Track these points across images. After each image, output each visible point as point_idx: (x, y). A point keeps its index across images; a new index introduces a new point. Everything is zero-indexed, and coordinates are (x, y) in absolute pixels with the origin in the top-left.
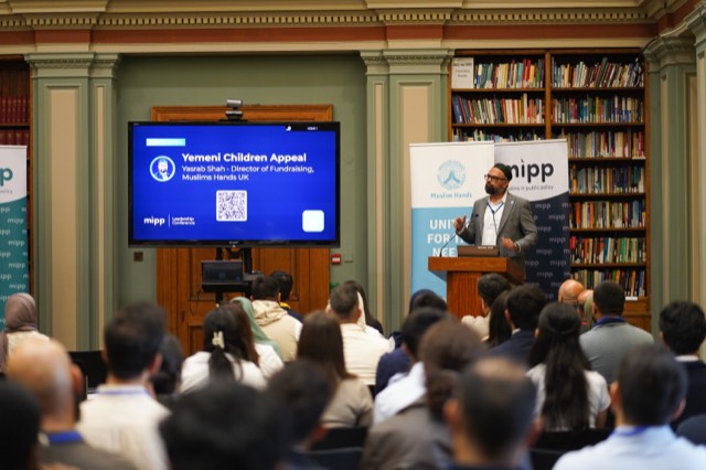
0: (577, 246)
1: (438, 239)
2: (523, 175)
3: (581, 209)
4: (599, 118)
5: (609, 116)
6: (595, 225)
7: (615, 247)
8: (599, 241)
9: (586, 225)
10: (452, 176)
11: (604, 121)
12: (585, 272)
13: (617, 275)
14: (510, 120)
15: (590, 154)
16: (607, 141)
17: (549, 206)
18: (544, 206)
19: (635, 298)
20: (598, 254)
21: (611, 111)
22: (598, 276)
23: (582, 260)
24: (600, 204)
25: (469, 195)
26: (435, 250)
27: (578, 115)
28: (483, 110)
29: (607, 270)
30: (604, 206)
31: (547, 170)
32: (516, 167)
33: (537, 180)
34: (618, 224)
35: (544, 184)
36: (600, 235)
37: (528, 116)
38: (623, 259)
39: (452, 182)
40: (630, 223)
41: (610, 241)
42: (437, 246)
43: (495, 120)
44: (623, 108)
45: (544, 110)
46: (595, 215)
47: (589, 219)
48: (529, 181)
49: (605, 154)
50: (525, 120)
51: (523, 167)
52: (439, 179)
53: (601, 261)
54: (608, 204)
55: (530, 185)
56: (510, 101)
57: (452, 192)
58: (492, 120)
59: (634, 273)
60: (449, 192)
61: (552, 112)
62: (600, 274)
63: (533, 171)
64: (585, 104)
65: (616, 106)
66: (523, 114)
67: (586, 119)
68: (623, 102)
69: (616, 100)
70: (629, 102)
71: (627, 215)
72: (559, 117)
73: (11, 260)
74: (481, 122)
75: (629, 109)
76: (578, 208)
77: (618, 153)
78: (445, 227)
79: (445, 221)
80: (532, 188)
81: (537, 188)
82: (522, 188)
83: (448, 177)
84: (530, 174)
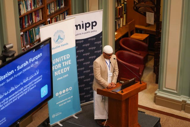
1: (56, 67)
2: (83, 28)
10: (59, 37)
17: (95, 39)
18: (92, 39)
25: (67, 44)
31: (94, 24)
32: (79, 25)
35: (92, 30)
39: (60, 40)
42: (56, 71)
48: (86, 30)
51: (83, 24)
52: (54, 41)
55: (86, 32)
63: (88, 25)
78: (58, 61)
79: (58, 58)
80: (87, 32)
81: (90, 32)
82: (83, 33)
83: (58, 38)
84: (86, 27)
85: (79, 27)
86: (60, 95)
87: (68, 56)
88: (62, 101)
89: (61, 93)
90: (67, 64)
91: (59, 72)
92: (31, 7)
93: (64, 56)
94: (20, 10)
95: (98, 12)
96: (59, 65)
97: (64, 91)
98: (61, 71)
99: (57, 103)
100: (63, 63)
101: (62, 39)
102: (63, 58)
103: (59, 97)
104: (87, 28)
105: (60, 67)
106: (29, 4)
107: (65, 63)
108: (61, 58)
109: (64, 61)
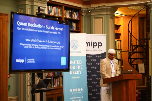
2: (92, 46)
17: (100, 56)
18: (99, 56)
25: (80, 52)
31: (100, 44)
32: (89, 43)
33: (96, 48)
35: (99, 49)
48: (94, 48)
51: (92, 43)
55: (94, 49)
60: (75, 51)
63: (95, 44)
78: (73, 63)
79: (73, 61)
80: (95, 50)
81: (96, 50)
82: (92, 50)
83: (73, 45)
84: (94, 45)
86: (74, 92)
87: (80, 62)
88: (74, 98)
89: (74, 90)
90: (80, 68)
91: (73, 72)
93: (78, 61)
95: (103, 36)
96: (74, 67)
97: (76, 90)
98: (74, 72)
99: (71, 98)
100: (77, 66)
101: (76, 47)
102: (77, 62)
103: (73, 93)
104: (95, 47)
105: (75, 69)
107: (78, 67)
108: (75, 62)
109: (77, 65)
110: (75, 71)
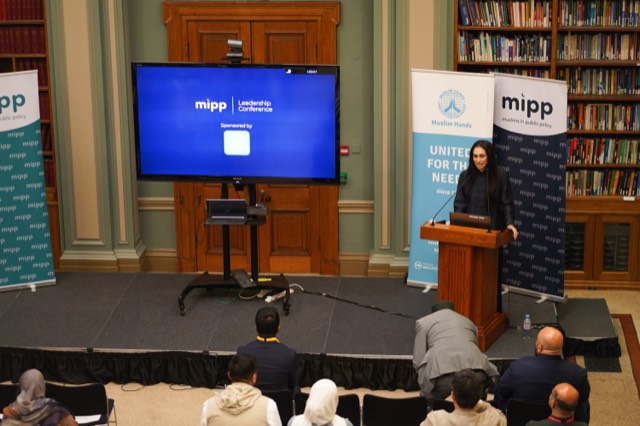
0: (578, 148)
1: (438, 163)
2: (523, 109)
3: (584, 110)
4: (607, 21)
5: (616, 18)
6: (596, 127)
7: (616, 148)
8: (600, 142)
9: (588, 126)
10: (452, 105)
11: (612, 23)
12: (585, 172)
13: (617, 175)
14: (517, 23)
15: (596, 55)
16: (612, 42)
17: (547, 143)
18: (542, 142)
19: (633, 199)
20: (598, 156)
21: (618, 14)
22: (597, 176)
23: (583, 161)
24: (603, 106)
25: (468, 126)
26: (434, 174)
27: (586, 16)
28: (490, 13)
29: (606, 170)
30: (607, 108)
31: (547, 108)
32: (516, 100)
33: (536, 116)
34: (620, 126)
35: (543, 122)
36: (600, 137)
37: (535, 18)
38: (623, 160)
39: (452, 110)
40: (631, 126)
41: (611, 143)
42: (437, 171)
43: (502, 23)
44: (631, 12)
45: (551, 13)
46: (597, 117)
47: (591, 121)
48: (529, 115)
49: (610, 55)
50: (532, 24)
51: (523, 101)
52: (440, 107)
53: (601, 162)
54: (610, 106)
55: (529, 120)
56: (518, 3)
57: (452, 121)
58: (499, 22)
59: (633, 174)
60: (449, 120)
61: (559, 15)
62: (600, 174)
63: (533, 106)
64: (593, 6)
65: (624, 10)
66: (530, 16)
67: (593, 21)
68: (631, 5)
69: (624, 3)
70: (637, 5)
71: (628, 118)
72: (567, 19)
73: (29, 181)
74: (488, 24)
75: (636, 11)
76: (581, 110)
77: (624, 55)
78: (444, 154)
79: (445, 148)
80: (531, 123)
81: (535, 123)
82: (522, 121)
83: (448, 105)
84: (529, 109)
85: (514, 103)
91: (442, 178)
92: (511, 55)
94: (470, 50)
95: (557, 85)
96: (446, 163)
98: (447, 177)
99: (429, 242)
100: (456, 163)
102: (456, 151)
104: (531, 113)
106: (507, 48)
107: (458, 165)
108: (451, 151)
109: (457, 158)
110: (450, 176)
